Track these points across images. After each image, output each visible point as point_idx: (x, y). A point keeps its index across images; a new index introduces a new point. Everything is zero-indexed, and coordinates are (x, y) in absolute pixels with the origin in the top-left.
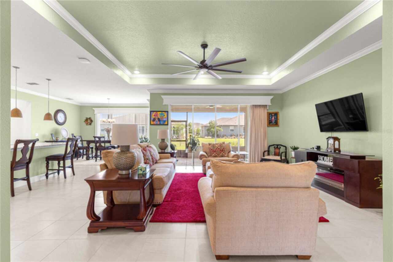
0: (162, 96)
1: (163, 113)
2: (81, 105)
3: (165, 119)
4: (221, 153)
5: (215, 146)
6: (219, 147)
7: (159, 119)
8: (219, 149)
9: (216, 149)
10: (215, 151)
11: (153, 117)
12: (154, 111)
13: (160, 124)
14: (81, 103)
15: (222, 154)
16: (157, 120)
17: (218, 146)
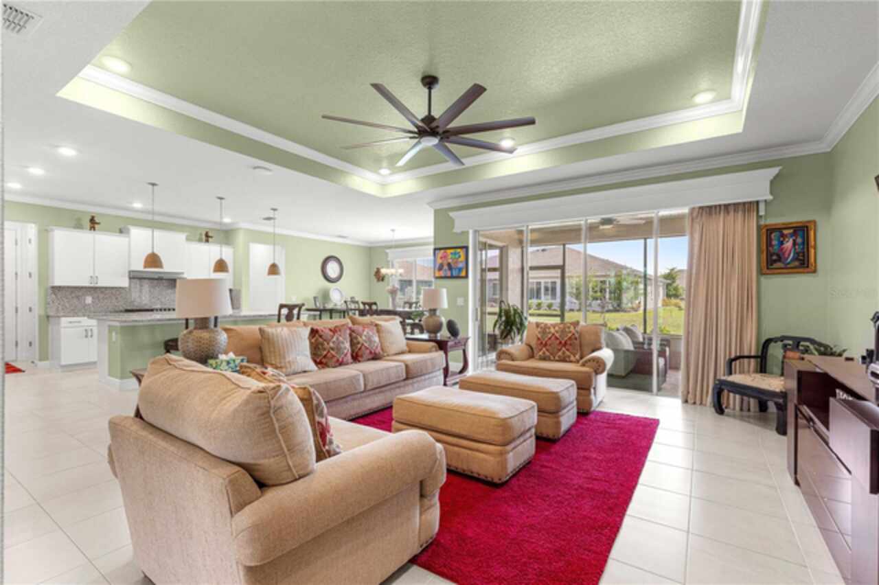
0: (451, 214)
1: (459, 250)
2: (369, 245)
3: (460, 265)
4: (560, 350)
5: (548, 330)
6: (557, 335)
7: (449, 265)
8: (557, 338)
9: (550, 339)
10: (546, 345)
11: (439, 261)
12: (440, 249)
13: (452, 277)
14: (371, 243)
15: (564, 353)
16: (446, 267)
17: (557, 332)
